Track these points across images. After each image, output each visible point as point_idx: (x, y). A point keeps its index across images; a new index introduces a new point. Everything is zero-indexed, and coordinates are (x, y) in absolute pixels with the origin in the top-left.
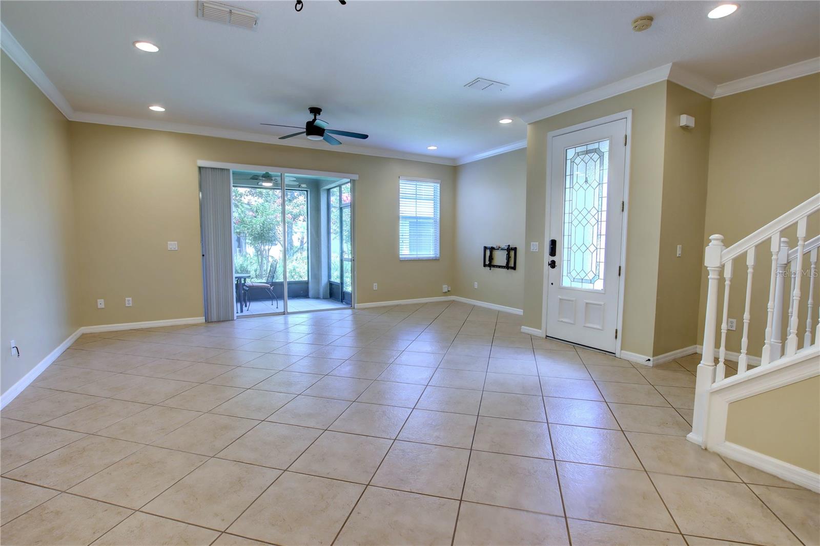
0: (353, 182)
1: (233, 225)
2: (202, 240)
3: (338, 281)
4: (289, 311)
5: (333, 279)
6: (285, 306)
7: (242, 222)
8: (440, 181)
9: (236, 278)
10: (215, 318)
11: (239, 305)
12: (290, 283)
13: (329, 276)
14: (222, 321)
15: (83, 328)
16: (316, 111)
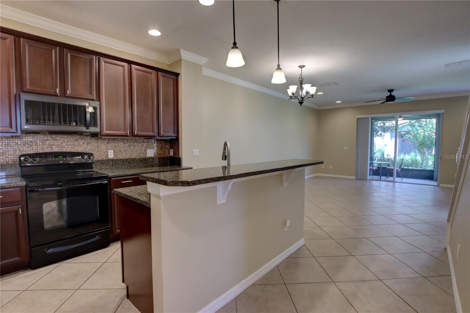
0: (442, 114)
4: (395, 181)
10: (359, 178)
14: (362, 180)
15: (318, 174)
16: (391, 91)
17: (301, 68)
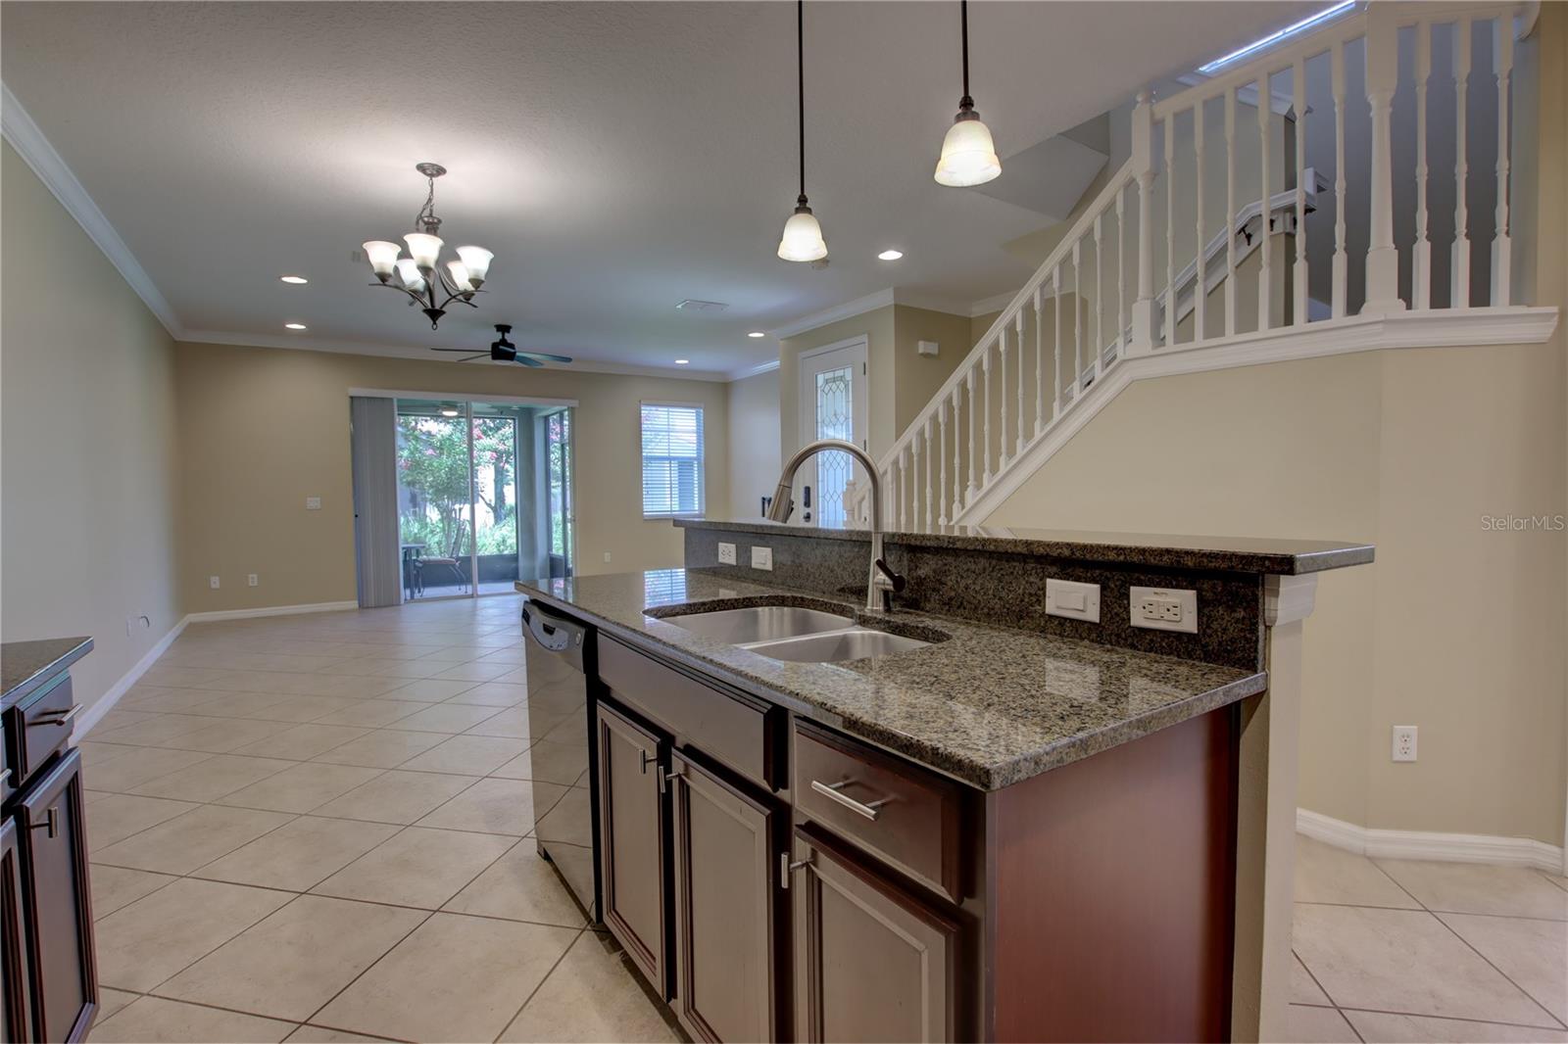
0: (572, 410)
1: (398, 470)
2: (354, 494)
3: (561, 553)
4: (479, 593)
5: (554, 552)
6: (475, 589)
7: (416, 465)
8: (703, 405)
9: (403, 548)
10: (372, 603)
11: (408, 592)
12: (480, 559)
13: (550, 547)
14: (385, 606)
15: (189, 615)
16: (504, 329)
17: (432, 176)
